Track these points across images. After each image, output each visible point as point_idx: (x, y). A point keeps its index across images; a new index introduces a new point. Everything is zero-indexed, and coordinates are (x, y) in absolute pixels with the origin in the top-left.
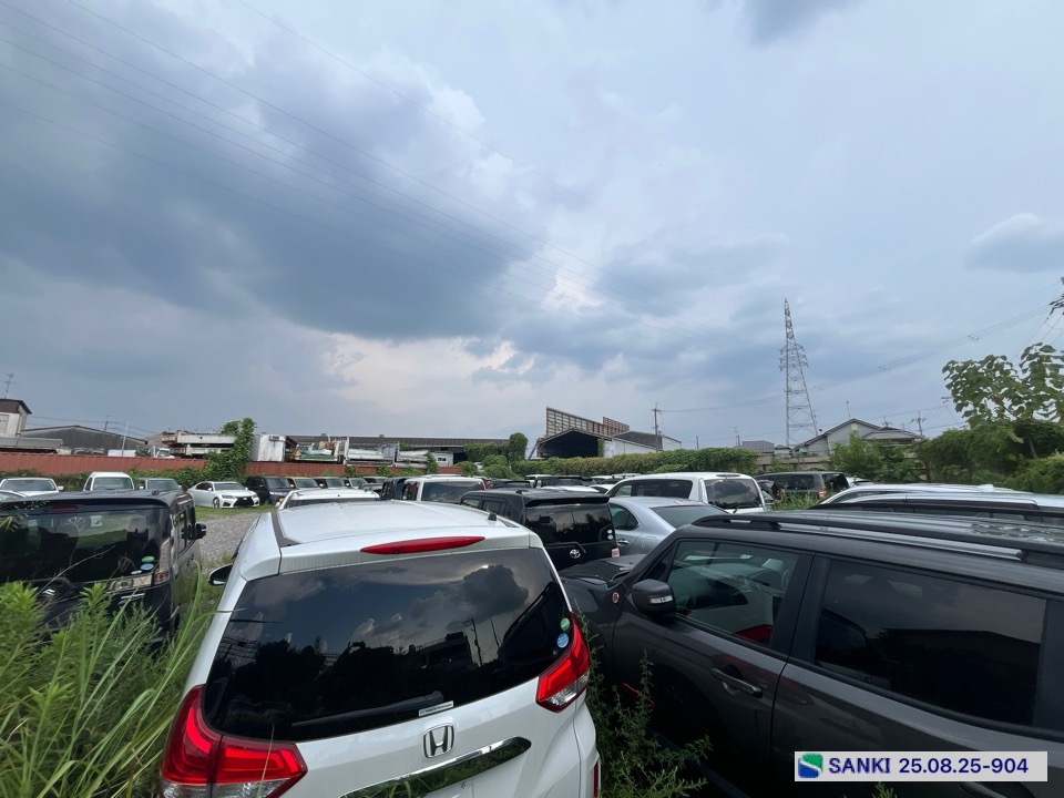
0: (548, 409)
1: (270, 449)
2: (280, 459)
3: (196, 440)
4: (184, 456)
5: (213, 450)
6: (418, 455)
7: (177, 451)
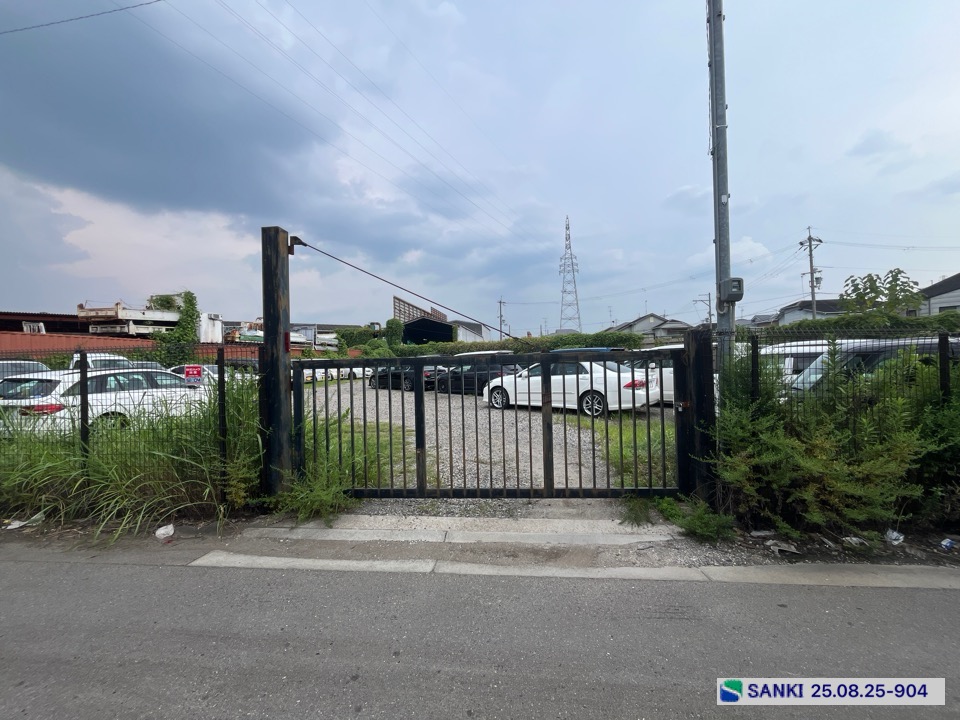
0: (395, 298)
1: (210, 330)
2: (220, 342)
3: (139, 317)
5: (157, 328)
6: (330, 338)
7: (109, 329)
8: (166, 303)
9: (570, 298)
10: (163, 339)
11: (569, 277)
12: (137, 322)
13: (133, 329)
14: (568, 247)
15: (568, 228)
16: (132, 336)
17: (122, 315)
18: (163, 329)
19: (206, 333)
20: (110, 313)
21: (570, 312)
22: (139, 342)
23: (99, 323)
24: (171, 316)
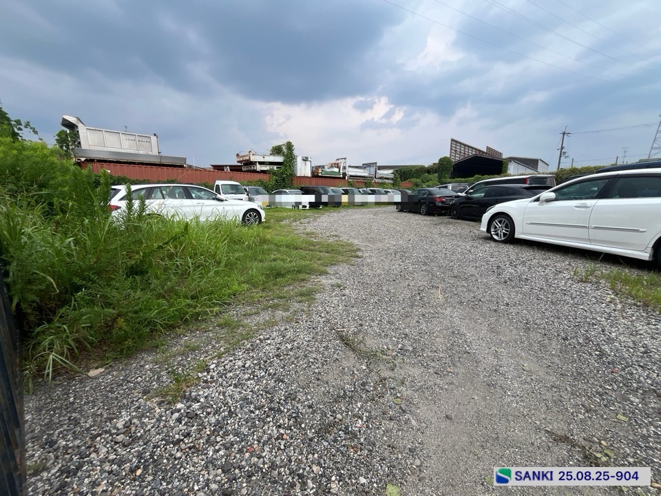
0: (452, 140)
1: (303, 167)
2: (310, 176)
3: (261, 160)
4: (255, 171)
5: (271, 167)
6: (388, 173)
7: (249, 168)
8: (277, 150)
10: (274, 174)
12: (261, 163)
13: (259, 168)
16: (258, 172)
17: (253, 159)
18: (275, 168)
19: (301, 170)
20: (247, 158)
22: (265, 177)
23: (245, 165)
24: (279, 159)
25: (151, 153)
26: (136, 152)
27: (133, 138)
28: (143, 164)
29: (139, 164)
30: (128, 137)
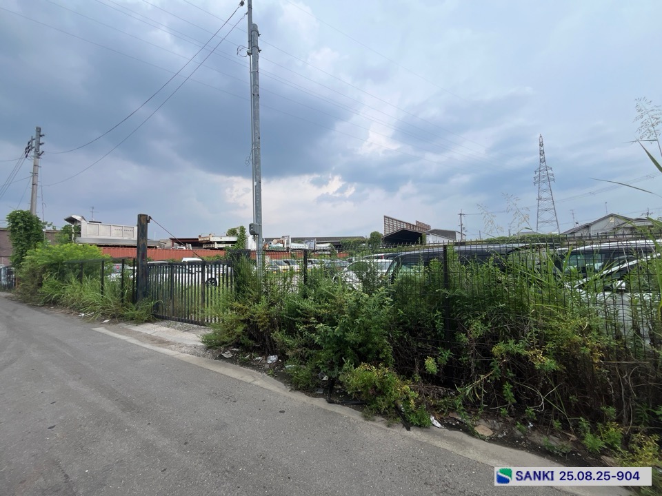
0: (385, 217)
3: (219, 240)
4: (214, 249)
5: (227, 245)
6: (326, 246)
7: (209, 246)
8: (232, 232)
9: (547, 204)
10: (229, 250)
11: (544, 186)
12: (218, 243)
13: (217, 246)
14: (542, 161)
15: (541, 145)
16: (216, 249)
17: (212, 239)
18: (230, 245)
19: (251, 246)
20: (208, 239)
21: (547, 216)
22: (221, 254)
23: (206, 243)
24: (234, 239)
25: (133, 239)
26: (122, 238)
27: (121, 228)
28: (125, 246)
29: (122, 246)
30: (116, 228)
